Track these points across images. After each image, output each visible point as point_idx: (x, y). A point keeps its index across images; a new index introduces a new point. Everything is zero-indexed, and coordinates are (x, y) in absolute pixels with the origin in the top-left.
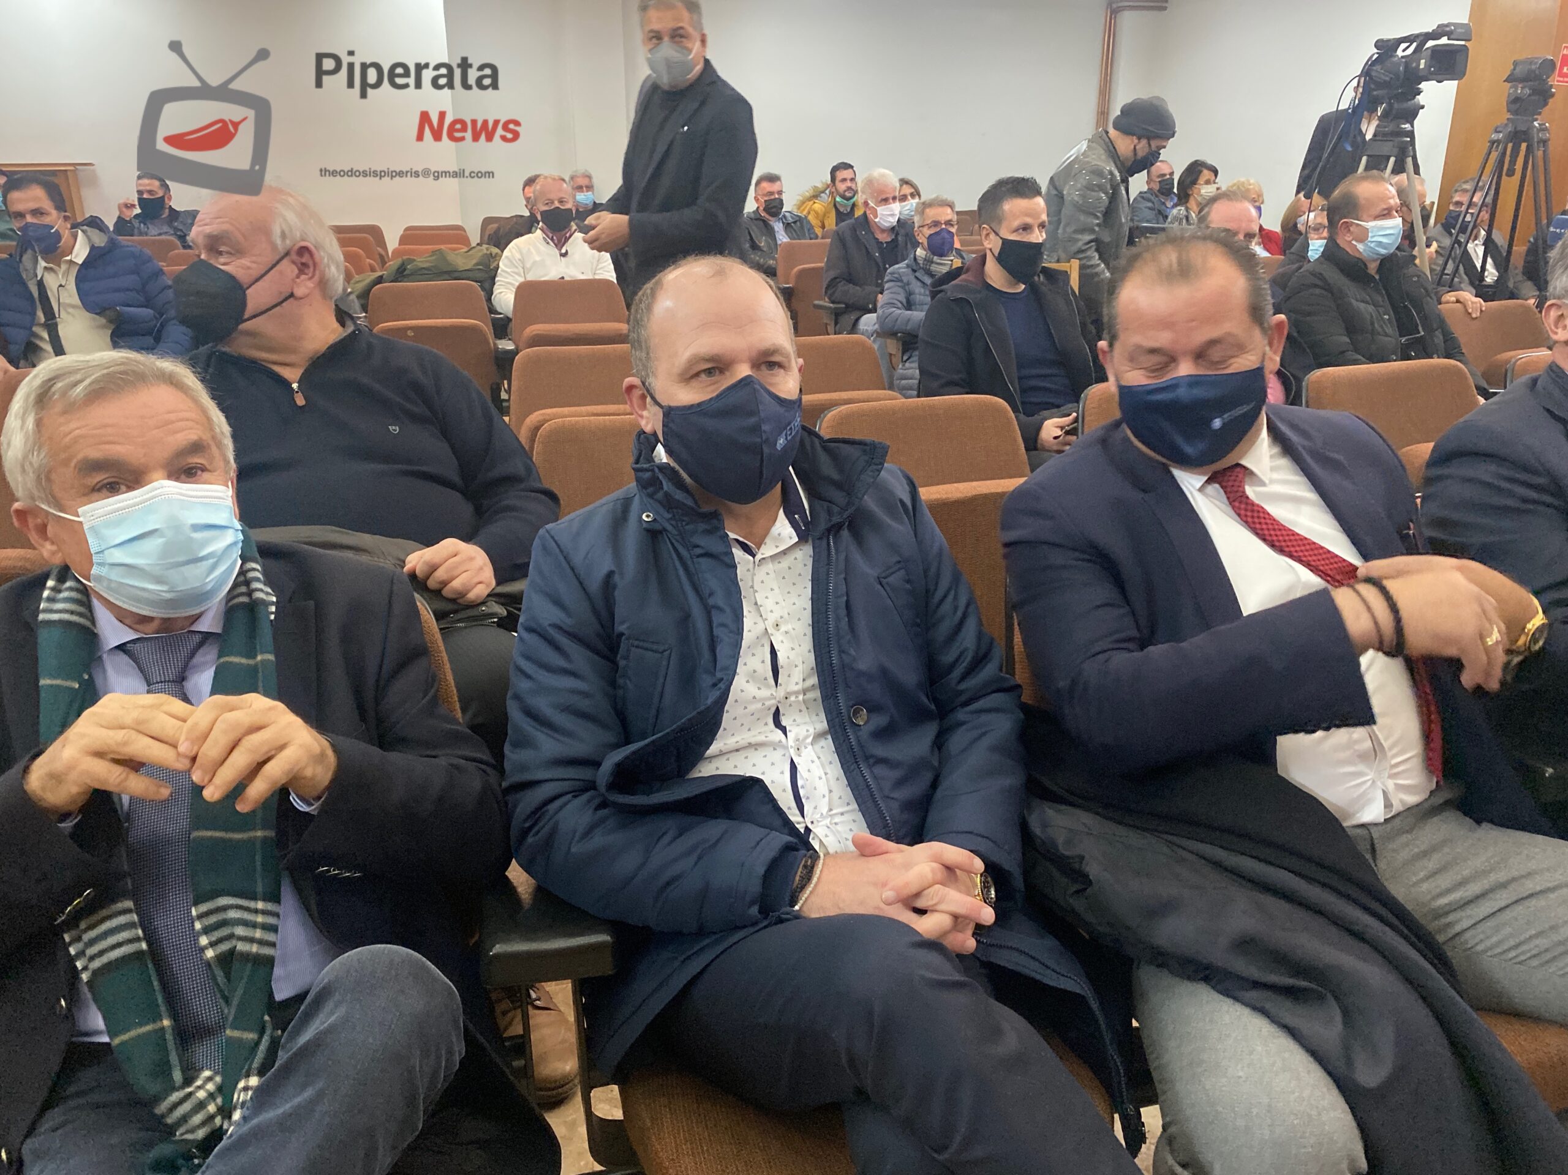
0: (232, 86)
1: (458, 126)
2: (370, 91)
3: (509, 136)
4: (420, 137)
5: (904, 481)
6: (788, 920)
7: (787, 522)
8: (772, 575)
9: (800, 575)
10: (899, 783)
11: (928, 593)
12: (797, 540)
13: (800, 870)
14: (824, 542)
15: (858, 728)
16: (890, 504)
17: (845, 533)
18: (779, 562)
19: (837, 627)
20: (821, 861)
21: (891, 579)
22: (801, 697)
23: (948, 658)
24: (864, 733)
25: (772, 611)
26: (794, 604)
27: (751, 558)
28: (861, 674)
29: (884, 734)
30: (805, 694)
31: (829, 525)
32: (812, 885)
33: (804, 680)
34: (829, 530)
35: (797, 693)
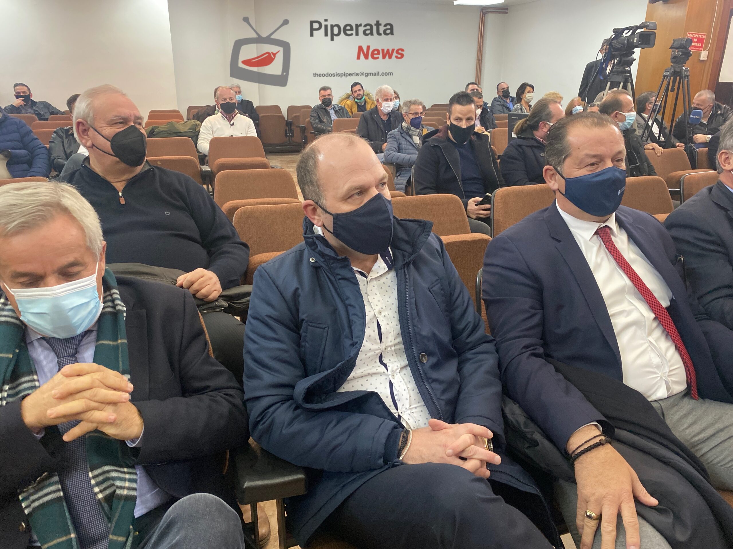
0: (272, 37)
1: (376, 52)
2: (335, 37)
3: (399, 56)
4: (358, 58)
5: (436, 239)
6: (398, 465)
7: (382, 261)
8: (376, 287)
9: (389, 286)
10: (444, 391)
11: (451, 295)
12: (387, 269)
13: (401, 439)
14: (403, 271)
15: (423, 364)
16: (431, 251)
17: (411, 266)
18: (379, 280)
19: (412, 314)
20: (411, 434)
21: (434, 289)
22: (393, 348)
23: (461, 326)
24: (427, 367)
25: (377, 305)
26: (388, 301)
27: (365, 279)
28: (425, 337)
29: (436, 366)
30: (394, 347)
31: (404, 263)
32: (408, 447)
33: (394, 340)
34: (404, 265)
35: (391, 346)
